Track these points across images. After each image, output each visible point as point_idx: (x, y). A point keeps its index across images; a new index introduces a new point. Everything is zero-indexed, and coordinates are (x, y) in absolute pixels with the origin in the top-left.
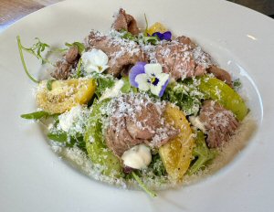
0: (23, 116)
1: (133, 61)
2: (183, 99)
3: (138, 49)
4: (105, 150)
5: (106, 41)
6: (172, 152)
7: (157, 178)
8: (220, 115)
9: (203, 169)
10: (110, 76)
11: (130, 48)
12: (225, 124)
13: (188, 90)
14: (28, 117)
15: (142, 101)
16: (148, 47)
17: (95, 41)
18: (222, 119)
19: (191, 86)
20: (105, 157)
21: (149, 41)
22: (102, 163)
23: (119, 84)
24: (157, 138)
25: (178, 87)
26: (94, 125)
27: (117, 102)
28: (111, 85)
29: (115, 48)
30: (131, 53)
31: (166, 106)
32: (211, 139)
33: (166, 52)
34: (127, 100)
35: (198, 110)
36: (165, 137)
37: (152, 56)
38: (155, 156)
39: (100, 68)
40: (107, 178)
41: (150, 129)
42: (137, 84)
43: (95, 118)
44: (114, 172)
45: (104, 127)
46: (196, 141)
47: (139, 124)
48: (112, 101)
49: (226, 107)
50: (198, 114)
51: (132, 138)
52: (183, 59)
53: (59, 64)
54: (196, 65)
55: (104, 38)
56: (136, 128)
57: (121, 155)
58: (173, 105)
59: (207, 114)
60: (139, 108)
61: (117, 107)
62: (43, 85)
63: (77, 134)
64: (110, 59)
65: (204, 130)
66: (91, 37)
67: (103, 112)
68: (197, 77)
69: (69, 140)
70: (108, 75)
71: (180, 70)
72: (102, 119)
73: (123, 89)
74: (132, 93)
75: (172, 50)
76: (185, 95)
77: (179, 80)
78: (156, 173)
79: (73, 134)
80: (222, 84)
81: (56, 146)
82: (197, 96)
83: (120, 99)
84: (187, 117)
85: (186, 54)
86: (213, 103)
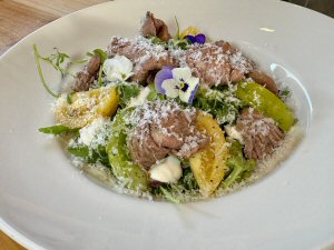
0: (41, 130)
1: (159, 65)
2: (217, 107)
3: (165, 54)
4: (130, 163)
5: (130, 47)
6: (204, 163)
7: (187, 192)
8: (259, 123)
9: (239, 181)
10: (135, 83)
11: (157, 52)
12: (264, 133)
13: (222, 95)
14: (46, 131)
15: (169, 107)
16: (178, 52)
17: (119, 48)
18: (262, 127)
19: (227, 93)
20: (130, 170)
21: (179, 45)
22: (126, 176)
23: (145, 91)
24: (186, 148)
25: (210, 93)
26: (117, 135)
27: (142, 111)
28: (136, 94)
29: (140, 53)
30: (158, 57)
31: (197, 114)
32: (249, 149)
33: (197, 56)
34: (153, 107)
35: (233, 117)
36: (194, 145)
37: (183, 60)
38: (186, 170)
39: (124, 76)
40: (132, 192)
41: (177, 136)
42: (164, 91)
43: (118, 128)
44: (140, 186)
45: (128, 139)
46: (231, 151)
47: (165, 131)
48: (137, 110)
49: (267, 115)
50: (235, 123)
51: (157, 145)
52: (217, 63)
53: (79, 75)
54: (232, 70)
55: (128, 44)
56: (162, 135)
57: (148, 169)
58: (205, 113)
59: (245, 122)
60: (164, 115)
61: (142, 116)
62: (63, 99)
63: (100, 146)
64: (134, 65)
65: (241, 141)
66: (114, 44)
67: (127, 121)
68: (234, 83)
69: (91, 154)
70: (133, 83)
71: (213, 75)
72: (127, 129)
73: (149, 98)
74: (159, 101)
75: (204, 54)
76: (218, 102)
77: (213, 87)
78: (187, 187)
79: (95, 147)
80: (262, 88)
81: (77, 161)
82: (232, 103)
83: (146, 107)
84: (222, 127)
85: (220, 57)
86: (251, 110)
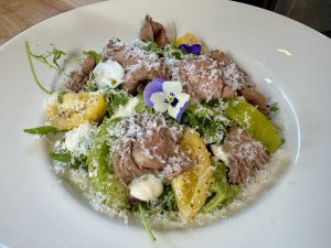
0: (26, 131)
1: (150, 76)
2: (205, 125)
3: (158, 64)
4: (110, 176)
5: (123, 52)
6: (186, 186)
7: (166, 213)
8: (247, 146)
9: (220, 208)
10: (125, 92)
11: (150, 61)
12: (251, 158)
13: (212, 114)
14: (32, 132)
15: (155, 125)
16: (171, 61)
17: (114, 52)
18: (250, 150)
19: (217, 110)
20: (109, 185)
21: (173, 54)
22: (104, 191)
23: (134, 101)
24: (168, 169)
25: (201, 110)
26: (99, 147)
27: (128, 123)
28: (125, 102)
29: (132, 60)
30: (149, 67)
31: (184, 132)
32: (234, 173)
33: (191, 68)
34: (138, 122)
35: (221, 137)
36: (177, 168)
37: (175, 71)
38: (167, 188)
39: (114, 82)
40: (109, 209)
41: (160, 158)
42: (152, 104)
43: (102, 140)
44: (118, 203)
45: (112, 150)
46: (215, 175)
47: (147, 152)
48: (123, 122)
49: (256, 137)
50: (222, 142)
51: (137, 166)
52: (210, 78)
54: (225, 85)
55: (122, 48)
56: (143, 156)
57: (128, 183)
58: (192, 131)
59: (232, 144)
60: (149, 133)
61: (127, 129)
62: (54, 97)
63: (82, 155)
64: (126, 72)
65: (227, 163)
66: (109, 46)
67: (111, 133)
68: (225, 100)
69: (73, 161)
70: (122, 91)
71: (205, 90)
72: (110, 140)
73: (136, 109)
74: (146, 113)
75: (198, 66)
76: (207, 120)
77: (203, 102)
78: (166, 208)
79: (78, 155)
80: (253, 109)
81: (59, 166)
82: (222, 123)
83: (132, 120)
84: (209, 147)
85: (214, 72)
86: (240, 131)
